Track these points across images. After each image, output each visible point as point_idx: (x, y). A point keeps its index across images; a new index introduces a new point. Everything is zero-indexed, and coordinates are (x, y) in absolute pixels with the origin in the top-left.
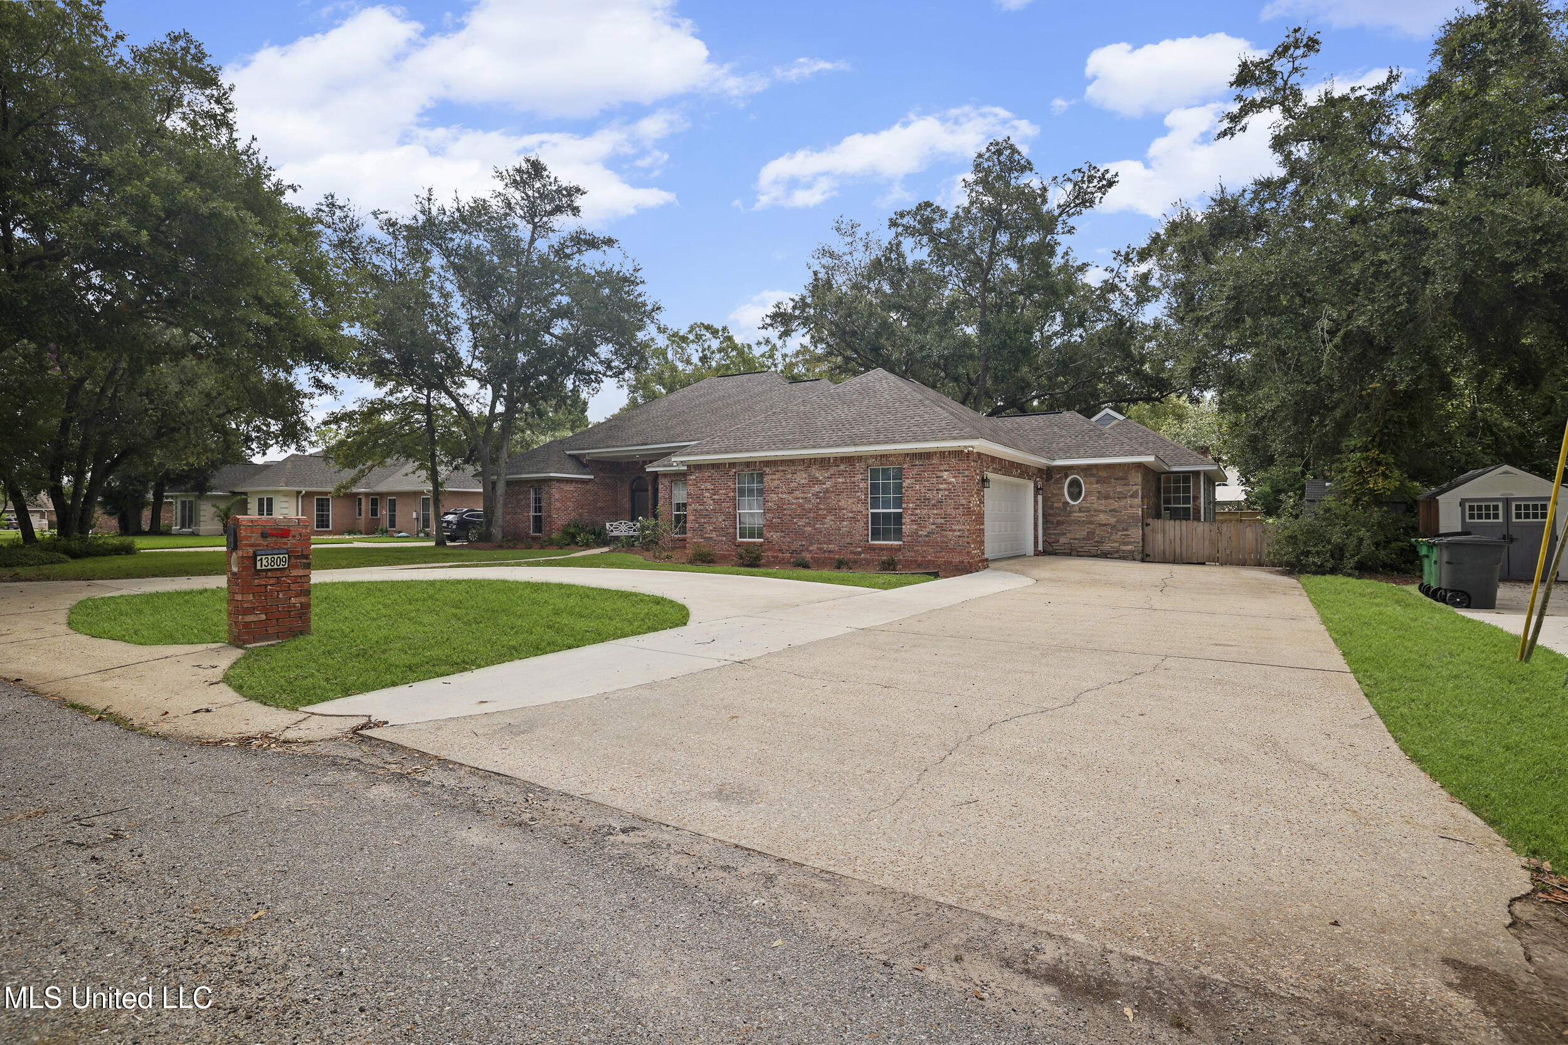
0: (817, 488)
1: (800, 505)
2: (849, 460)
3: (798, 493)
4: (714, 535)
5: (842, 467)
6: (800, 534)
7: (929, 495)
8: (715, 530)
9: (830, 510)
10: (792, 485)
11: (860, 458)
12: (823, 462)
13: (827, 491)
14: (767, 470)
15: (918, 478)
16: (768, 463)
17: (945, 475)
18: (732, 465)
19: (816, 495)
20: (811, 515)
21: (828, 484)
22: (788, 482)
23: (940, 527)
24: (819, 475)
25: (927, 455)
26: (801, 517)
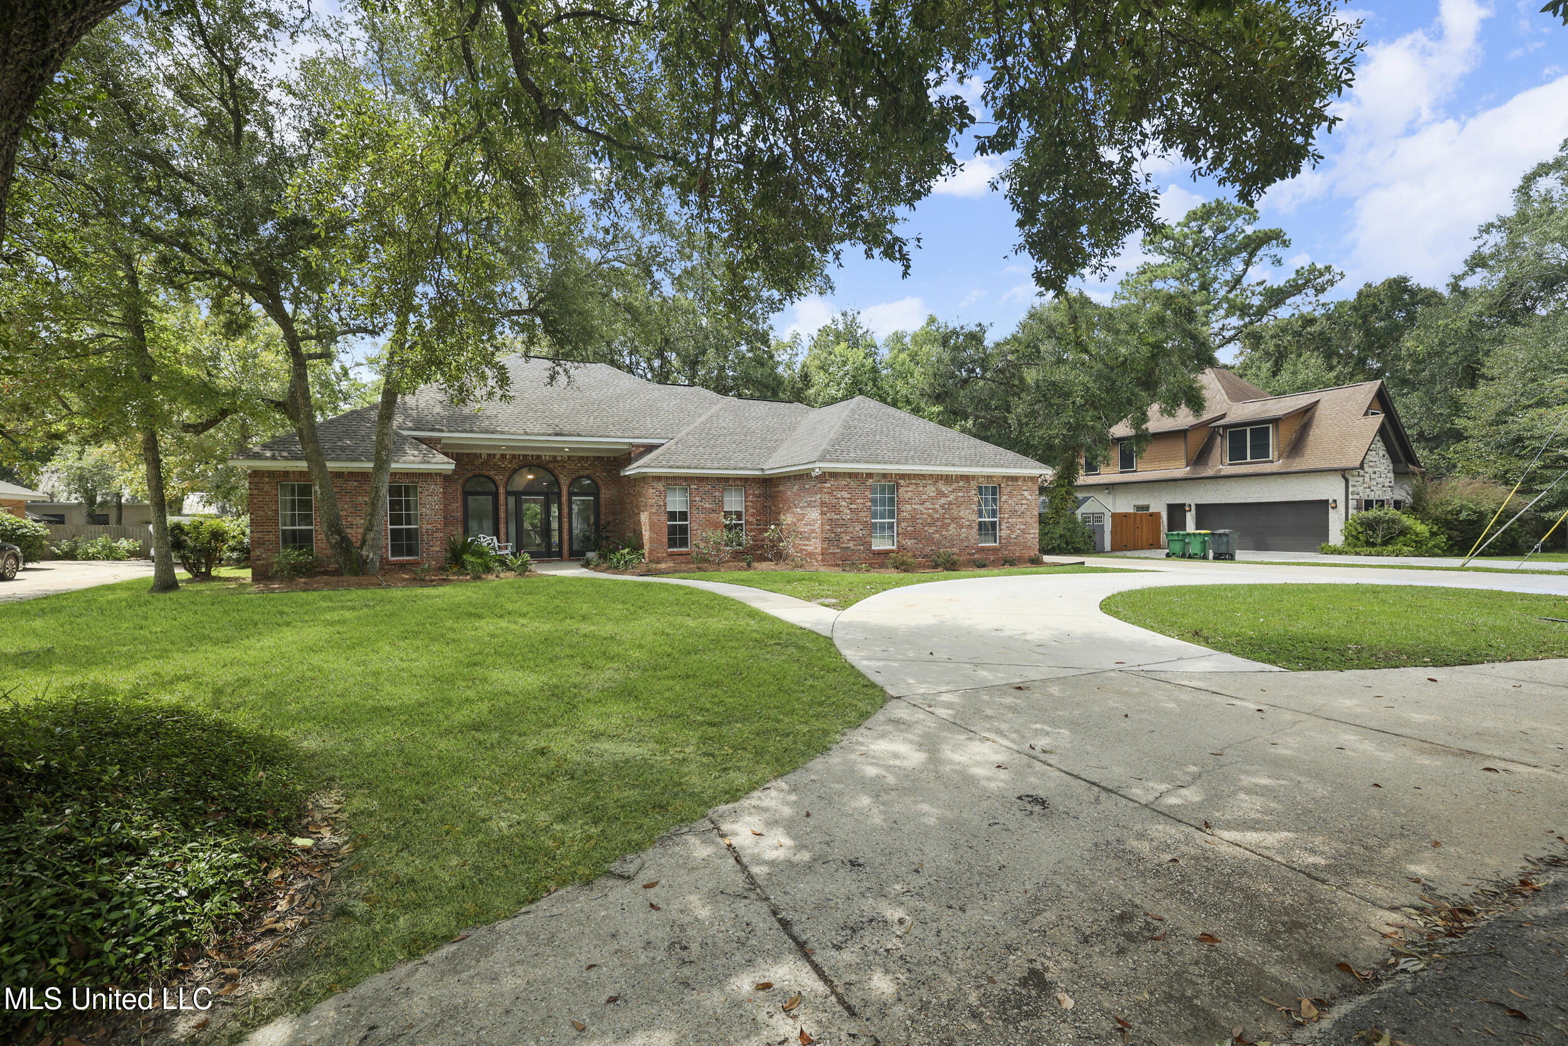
0: (943, 501)
1: (930, 515)
2: (966, 478)
3: (928, 504)
4: (851, 545)
5: (961, 484)
6: (930, 540)
7: (1017, 508)
8: (852, 539)
9: (953, 519)
10: (924, 497)
11: (974, 477)
12: (948, 479)
13: (950, 503)
14: (902, 482)
15: (1010, 495)
16: (903, 476)
17: (1026, 493)
18: (870, 475)
19: (942, 506)
20: (939, 523)
21: (952, 497)
22: (921, 493)
23: (1023, 531)
24: (945, 489)
25: (1014, 479)
26: (930, 525)
